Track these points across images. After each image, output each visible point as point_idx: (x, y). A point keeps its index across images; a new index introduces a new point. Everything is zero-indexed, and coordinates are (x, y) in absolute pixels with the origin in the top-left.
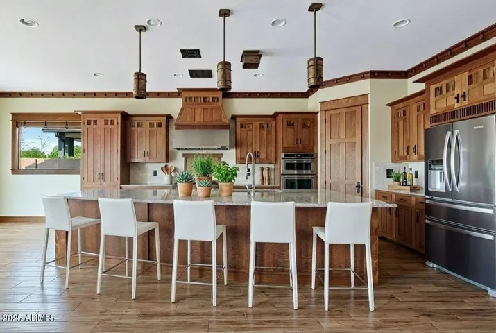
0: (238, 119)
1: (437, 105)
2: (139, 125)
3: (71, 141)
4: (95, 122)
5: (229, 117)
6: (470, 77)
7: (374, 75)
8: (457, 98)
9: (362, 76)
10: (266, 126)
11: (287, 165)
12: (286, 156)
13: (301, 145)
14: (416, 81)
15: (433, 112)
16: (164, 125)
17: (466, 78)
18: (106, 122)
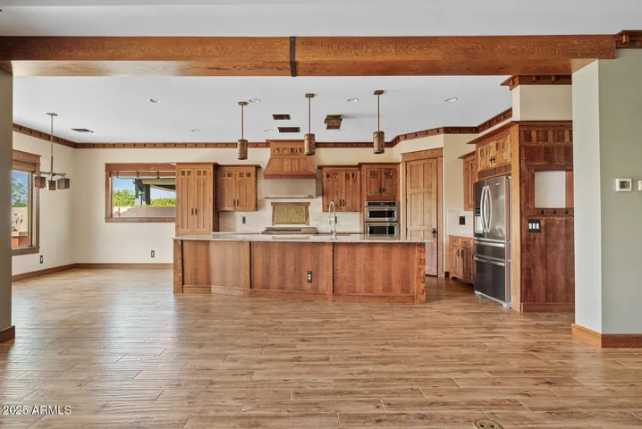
0: (324, 169)
1: (483, 164)
2: (229, 175)
3: (148, 187)
4: (189, 173)
5: (316, 168)
6: (497, 145)
7: (448, 130)
8: (491, 160)
9: (437, 131)
10: (351, 175)
11: (370, 212)
12: (369, 204)
13: (384, 194)
14: (470, 143)
15: (479, 169)
16: (253, 174)
17: (495, 145)
18: (199, 173)
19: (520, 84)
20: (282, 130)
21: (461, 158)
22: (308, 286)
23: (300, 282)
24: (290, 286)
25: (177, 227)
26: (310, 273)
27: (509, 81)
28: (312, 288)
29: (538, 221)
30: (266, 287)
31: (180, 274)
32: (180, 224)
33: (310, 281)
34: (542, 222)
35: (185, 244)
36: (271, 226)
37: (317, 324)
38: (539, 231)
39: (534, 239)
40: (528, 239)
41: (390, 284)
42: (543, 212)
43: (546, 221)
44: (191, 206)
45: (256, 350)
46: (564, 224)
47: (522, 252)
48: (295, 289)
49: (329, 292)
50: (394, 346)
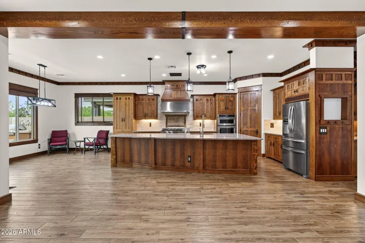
0: (194, 96)
1: (289, 93)
2: (142, 100)
4: (120, 98)
5: (190, 96)
7: (265, 75)
8: (295, 92)
9: (259, 75)
10: (209, 100)
11: (220, 120)
12: (220, 116)
13: (228, 110)
14: (280, 82)
15: (286, 97)
16: (155, 99)
17: (297, 83)
18: (126, 99)
19: (316, 46)
20: (172, 75)
21: (271, 90)
22: (188, 164)
23: (184, 162)
24: (178, 164)
25: (114, 128)
26: (190, 157)
27: (308, 44)
28: (190, 165)
29: (326, 128)
30: (164, 164)
31: (115, 157)
32: (115, 127)
33: (190, 162)
34: (328, 129)
35: (117, 139)
36: (165, 128)
37: (196, 190)
38: (326, 133)
39: (324, 138)
40: (320, 138)
41: (236, 164)
42: (328, 122)
43: (330, 128)
44: (122, 117)
45: (161, 212)
46: (341, 129)
47: (316, 146)
48: (181, 166)
49: (201, 168)
50: (248, 209)
